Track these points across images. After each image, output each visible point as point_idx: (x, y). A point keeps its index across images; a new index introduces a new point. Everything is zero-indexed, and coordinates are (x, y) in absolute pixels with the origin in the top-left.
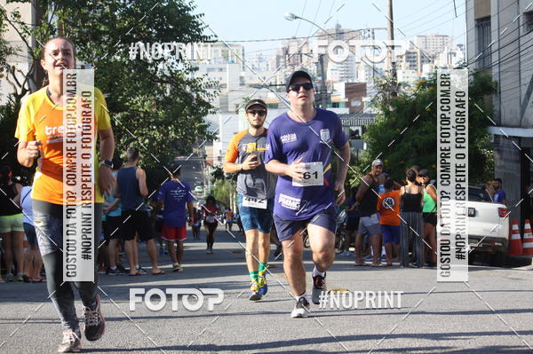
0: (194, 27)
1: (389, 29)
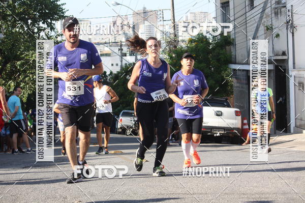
0: (60, 11)
1: (172, 10)
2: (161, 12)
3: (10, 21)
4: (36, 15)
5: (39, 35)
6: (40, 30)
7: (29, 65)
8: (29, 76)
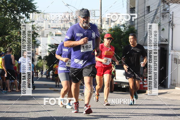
0: (33, 7)
1: (100, 10)
2: (94, 11)
3: (3, 11)
4: (19, 8)
5: (20, 21)
6: (20, 18)
7: (13, 38)
8: (12, 45)
